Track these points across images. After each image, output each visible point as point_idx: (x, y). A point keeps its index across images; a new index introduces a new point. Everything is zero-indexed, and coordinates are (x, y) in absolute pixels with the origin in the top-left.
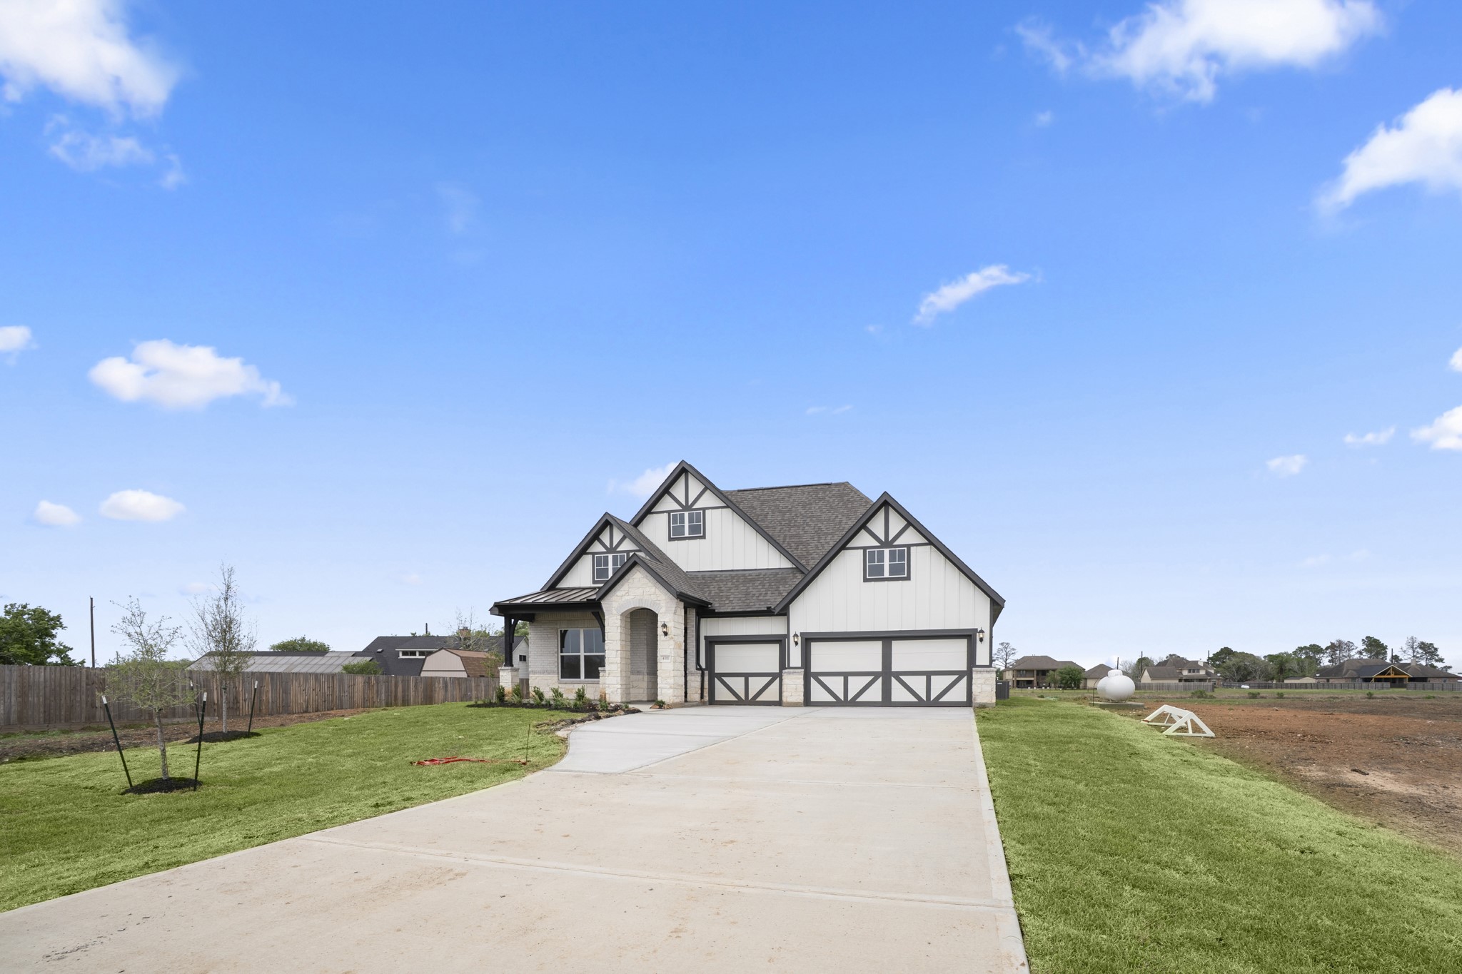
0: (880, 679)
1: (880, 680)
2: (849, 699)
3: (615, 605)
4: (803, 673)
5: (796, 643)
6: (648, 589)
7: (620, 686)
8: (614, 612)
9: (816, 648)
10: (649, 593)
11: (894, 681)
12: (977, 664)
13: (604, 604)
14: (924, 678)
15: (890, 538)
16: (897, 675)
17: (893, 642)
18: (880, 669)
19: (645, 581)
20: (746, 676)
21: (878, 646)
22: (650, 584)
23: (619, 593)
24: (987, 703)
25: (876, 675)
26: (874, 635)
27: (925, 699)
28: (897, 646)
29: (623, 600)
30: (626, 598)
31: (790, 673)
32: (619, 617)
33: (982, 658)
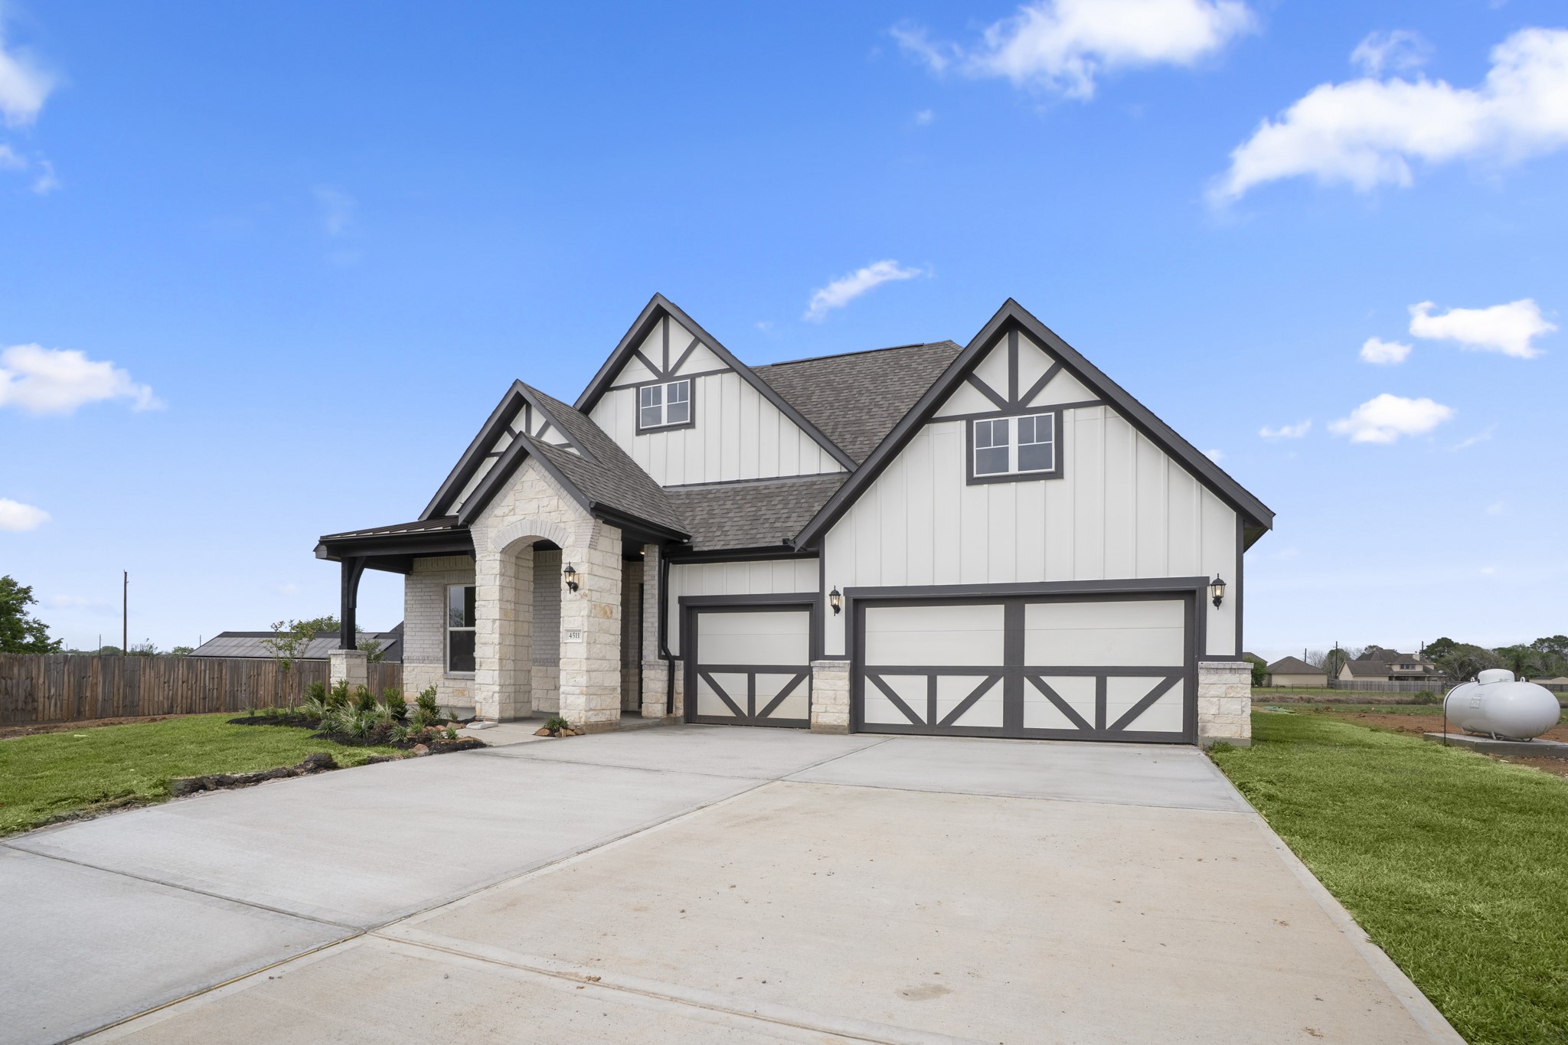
0: (1001, 683)
1: (1000, 685)
2: (939, 721)
3: (492, 533)
4: (848, 668)
5: (837, 609)
6: (545, 502)
7: (497, 688)
8: (491, 546)
9: (874, 617)
10: (548, 509)
11: (1029, 687)
12: (1209, 652)
13: (475, 531)
14: (1092, 681)
15: (1022, 393)
16: (1037, 674)
17: (1027, 606)
18: (1000, 662)
19: (542, 485)
20: (752, 671)
21: (996, 614)
22: (550, 492)
23: (498, 511)
24: (1230, 739)
25: (991, 674)
26: (989, 593)
27: (1093, 725)
28: (1034, 614)
29: (505, 523)
30: (511, 519)
31: (823, 667)
32: (498, 556)
33: (1219, 639)
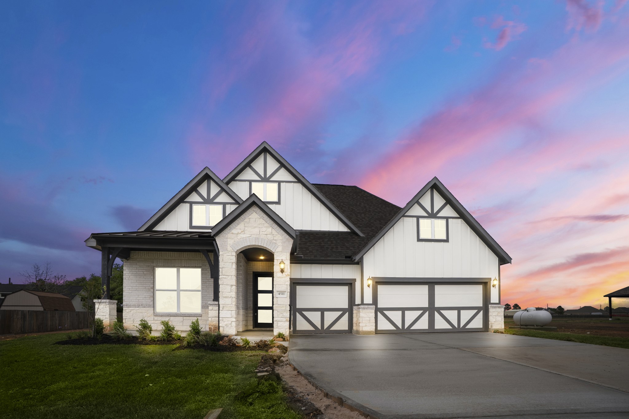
0: (427, 313)
1: (427, 314)
2: (406, 328)
3: (230, 242)
4: (374, 308)
5: (369, 286)
6: (264, 229)
7: (234, 320)
8: (229, 248)
9: (381, 289)
10: (265, 233)
11: (436, 314)
12: (492, 302)
13: (219, 240)
14: (456, 312)
15: (435, 211)
16: (439, 310)
17: (436, 286)
18: (427, 306)
19: (262, 221)
20: (323, 311)
21: (425, 289)
22: (266, 225)
23: (234, 231)
24: (499, 329)
25: (424, 310)
26: (426, 281)
27: (457, 327)
28: (438, 289)
29: (239, 237)
30: (242, 236)
31: (364, 308)
32: (234, 254)
33: (494, 298)
